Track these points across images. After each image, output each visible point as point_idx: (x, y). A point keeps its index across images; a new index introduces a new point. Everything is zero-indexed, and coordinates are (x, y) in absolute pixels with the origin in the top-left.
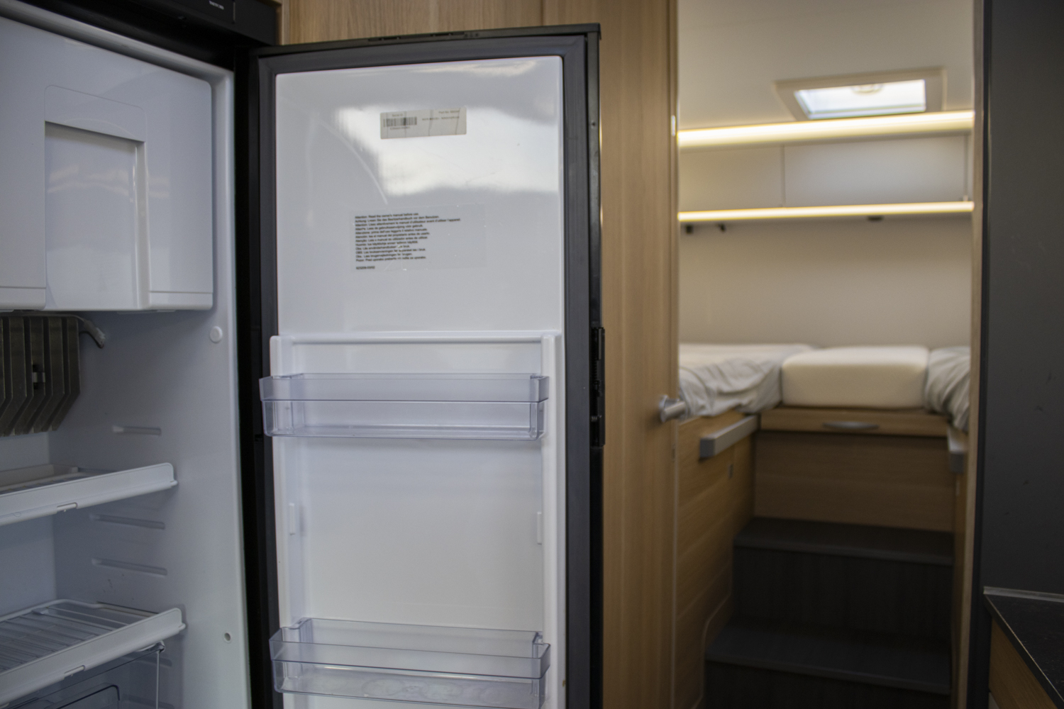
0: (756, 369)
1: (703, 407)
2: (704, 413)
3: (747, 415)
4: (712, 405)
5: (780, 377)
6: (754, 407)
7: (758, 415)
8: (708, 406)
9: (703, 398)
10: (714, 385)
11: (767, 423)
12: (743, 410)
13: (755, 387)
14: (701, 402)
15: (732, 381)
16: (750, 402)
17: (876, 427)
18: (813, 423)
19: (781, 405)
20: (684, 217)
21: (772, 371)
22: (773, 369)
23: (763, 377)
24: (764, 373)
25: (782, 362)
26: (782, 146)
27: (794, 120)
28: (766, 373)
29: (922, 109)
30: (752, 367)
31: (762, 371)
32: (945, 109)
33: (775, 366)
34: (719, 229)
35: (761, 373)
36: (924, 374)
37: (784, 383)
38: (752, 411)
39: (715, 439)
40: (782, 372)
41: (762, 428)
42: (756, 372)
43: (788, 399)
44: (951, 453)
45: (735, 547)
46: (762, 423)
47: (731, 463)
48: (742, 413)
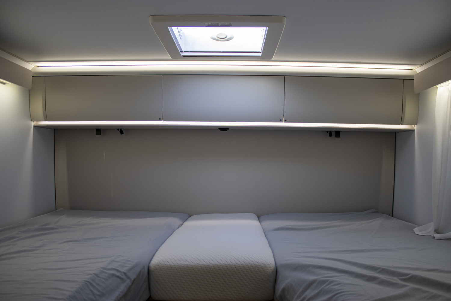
0: (124, 276)
21: (139, 274)
22: (141, 271)
23: (130, 284)
24: (131, 280)
25: (150, 263)
26: (162, 75)
27: (170, 58)
28: (133, 279)
29: (260, 54)
30: (118, 277)
31: (128, 278)
32: (273, 59)
33: (144, 267)
34: (119, 132)
35: (128, 281)
36: (275, 273)
37: (151, 282)
40: (150, 272)
42: (124, 281)
43: (155, 296)
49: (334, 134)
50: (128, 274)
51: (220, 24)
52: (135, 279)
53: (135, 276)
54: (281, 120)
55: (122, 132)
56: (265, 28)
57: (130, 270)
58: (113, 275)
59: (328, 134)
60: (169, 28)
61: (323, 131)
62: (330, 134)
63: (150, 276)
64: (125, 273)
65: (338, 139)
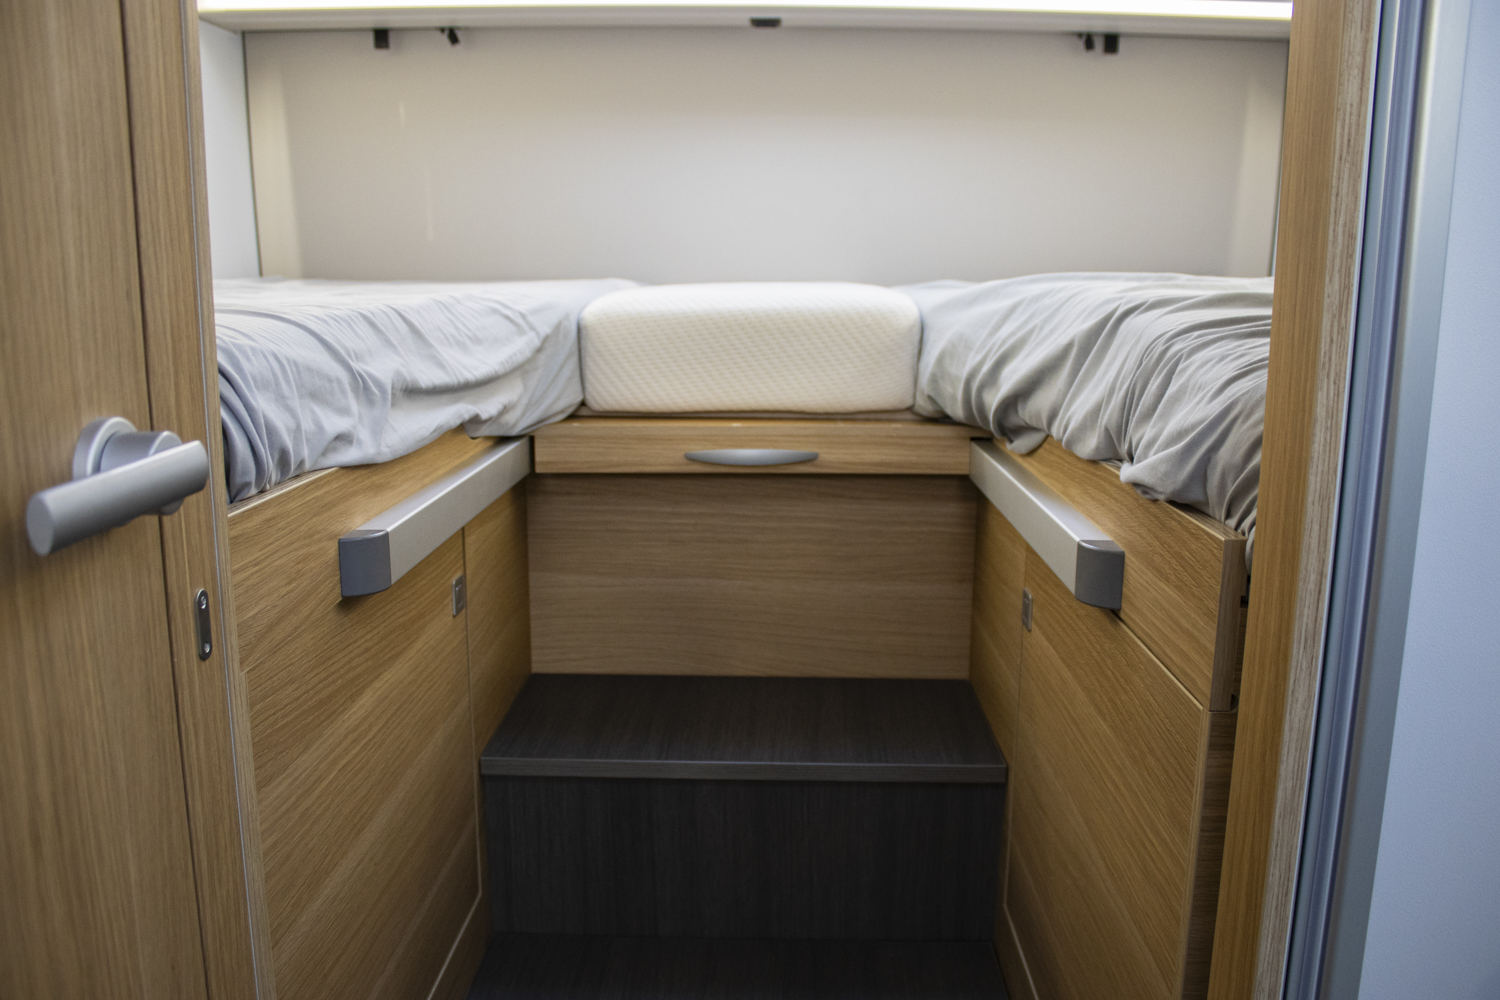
0: (521, 321)
1: (343, 439)
2: (350, 455)
3: (502, 440)
4: (377, 431)
5: (578, 341)
6: (517, 422)
7: (530, 440)
8: (363, 434)
9: (344, 411)
10: (384, 368)
11: (549, 458)
12: (485, 431)
14: (335, 424)
15: (450, 355)
16: (505, 410)
17: (811, 459)
18: (664, 451)
19: (581, 412)
21: (558, 328)
22: (560, 323)
23: (537, 343)
24: (538, 333)
25: (584, 308)
28: (543, 334)
30: (507, 318)
31: (532, 328)
33: (567, 317)
34: (445, 38)
35: (532, 334)
36: (917, 330)
37: (589, 363)
38: (514, 432)
39: (386, 536)
40: (583, 332)
41: (539, 470)
42: (520, 331)
43: (598, 398)
44: (1080, 547)
45: (483, 778)
46: (538, 458)
47: (459, 574)
48: (488, 438)
49: (1099, 44)
50: (531, 319)
52: (547, 337)
53: (548, 331)
57: (536, 311)
58: (495, 311)
59: (1084, 38)
61: (1067, 33)
62: (1088, 41)
63: (583, 342)
64: (523, 316)
65: (1110, 58)
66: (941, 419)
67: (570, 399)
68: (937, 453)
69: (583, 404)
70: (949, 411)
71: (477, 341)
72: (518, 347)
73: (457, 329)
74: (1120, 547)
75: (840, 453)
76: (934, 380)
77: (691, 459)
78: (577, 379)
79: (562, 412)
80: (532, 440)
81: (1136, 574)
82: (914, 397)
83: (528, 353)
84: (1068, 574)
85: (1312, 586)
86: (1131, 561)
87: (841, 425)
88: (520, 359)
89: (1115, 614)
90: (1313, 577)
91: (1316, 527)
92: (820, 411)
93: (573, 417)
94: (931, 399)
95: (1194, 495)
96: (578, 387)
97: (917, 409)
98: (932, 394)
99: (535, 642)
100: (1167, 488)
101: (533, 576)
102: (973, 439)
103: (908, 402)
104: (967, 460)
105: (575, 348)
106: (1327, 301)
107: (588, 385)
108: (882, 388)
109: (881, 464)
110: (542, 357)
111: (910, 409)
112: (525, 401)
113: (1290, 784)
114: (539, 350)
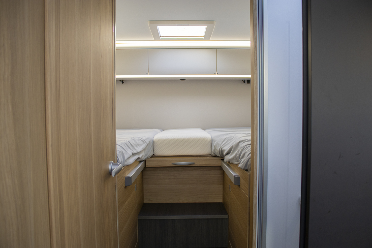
0: (144, 141)
3: (141, 161)
5: (153, 144)
6: (143, 158)
11: (148, 164)
12: (139, 160)
13: (144, 150)
15: (136, 148)
16: (142, 156)
17: (194, 164)
18: (168, 163)
19: (153, 156)
20: (117, 77)
21: (150, 142)
22: (150, 141)
23: (147, 145)
24: (147, 143)
25: (153, 138)
26: (148, 49)
27: (154, 39)
29: (203, 38)
30: (142, 141)
31: (146, 142)
32: (210, 39)
33: (151, 140)
34: (121, 82)
35: (146, 143)
36: (211, 141)
37: (155, 147)
38: (143, 160)
39: (131, 177)
40: (154, 142)
41: (146, 166)
42: (144, 143)
43: (156, 154)
44: (234, 176)
45: (138, 220)
46: (146, 164)
47: (136, 184)
48: (139, 161)
49: (246, 82)
50: (146, 140)
51: (183, 24)
52: (148, 144)
53: (148, 142)
54: (215, 73)
55: (123, 82)
56: (205, 26)
57: (146, 139)
58: (140, 139)
59: (243, 81)
60: (157, 26)
61: (239, 80)
62: (244, 81)
63: (154, 144)
64: (144, 140)
65: (249, 84)
66: (216, 156)
67: (151, 154)
68: (216, 162)
69: (154, 155)
70: (217, 155)
71: (138, 145)
72: (144, 146)
73: (136, 143)
74: (240, 176)
75: (198, 162)
76: (214, 150)
77: (173, 164)
78: (153, 150)
79: (150, 156)
80: (145, 161)
81: (242, 180)
82: (211, 152)
83: (145, 147)
84: (233, 181)
85: (255, 179)
86: (241, 178)
87: (198, 158)
88: (144, 148)
89: (239, 186)
90: (255, 178)
91: (255, 172)
92: (195, 155)
93: (152, 157)
94: (214, 153)
95: (246, 169)
96: (153, 152)
97: (212, 154)
98: (214, 152)
99: (144, 197)
100: (243, 168)
101: (144, 185)
102: (221, 160)
103: (210, 153)
104: (220, 163)
105: (152, 145)
106: (254, 145)
107: (155, 151)
108: (205, 151)
109: (206, 164)
110: (147, 147)
111: (211, 154)
112: (145, 155)
113: (255, 204)
114: (147, 146)
